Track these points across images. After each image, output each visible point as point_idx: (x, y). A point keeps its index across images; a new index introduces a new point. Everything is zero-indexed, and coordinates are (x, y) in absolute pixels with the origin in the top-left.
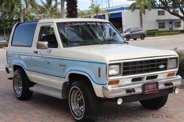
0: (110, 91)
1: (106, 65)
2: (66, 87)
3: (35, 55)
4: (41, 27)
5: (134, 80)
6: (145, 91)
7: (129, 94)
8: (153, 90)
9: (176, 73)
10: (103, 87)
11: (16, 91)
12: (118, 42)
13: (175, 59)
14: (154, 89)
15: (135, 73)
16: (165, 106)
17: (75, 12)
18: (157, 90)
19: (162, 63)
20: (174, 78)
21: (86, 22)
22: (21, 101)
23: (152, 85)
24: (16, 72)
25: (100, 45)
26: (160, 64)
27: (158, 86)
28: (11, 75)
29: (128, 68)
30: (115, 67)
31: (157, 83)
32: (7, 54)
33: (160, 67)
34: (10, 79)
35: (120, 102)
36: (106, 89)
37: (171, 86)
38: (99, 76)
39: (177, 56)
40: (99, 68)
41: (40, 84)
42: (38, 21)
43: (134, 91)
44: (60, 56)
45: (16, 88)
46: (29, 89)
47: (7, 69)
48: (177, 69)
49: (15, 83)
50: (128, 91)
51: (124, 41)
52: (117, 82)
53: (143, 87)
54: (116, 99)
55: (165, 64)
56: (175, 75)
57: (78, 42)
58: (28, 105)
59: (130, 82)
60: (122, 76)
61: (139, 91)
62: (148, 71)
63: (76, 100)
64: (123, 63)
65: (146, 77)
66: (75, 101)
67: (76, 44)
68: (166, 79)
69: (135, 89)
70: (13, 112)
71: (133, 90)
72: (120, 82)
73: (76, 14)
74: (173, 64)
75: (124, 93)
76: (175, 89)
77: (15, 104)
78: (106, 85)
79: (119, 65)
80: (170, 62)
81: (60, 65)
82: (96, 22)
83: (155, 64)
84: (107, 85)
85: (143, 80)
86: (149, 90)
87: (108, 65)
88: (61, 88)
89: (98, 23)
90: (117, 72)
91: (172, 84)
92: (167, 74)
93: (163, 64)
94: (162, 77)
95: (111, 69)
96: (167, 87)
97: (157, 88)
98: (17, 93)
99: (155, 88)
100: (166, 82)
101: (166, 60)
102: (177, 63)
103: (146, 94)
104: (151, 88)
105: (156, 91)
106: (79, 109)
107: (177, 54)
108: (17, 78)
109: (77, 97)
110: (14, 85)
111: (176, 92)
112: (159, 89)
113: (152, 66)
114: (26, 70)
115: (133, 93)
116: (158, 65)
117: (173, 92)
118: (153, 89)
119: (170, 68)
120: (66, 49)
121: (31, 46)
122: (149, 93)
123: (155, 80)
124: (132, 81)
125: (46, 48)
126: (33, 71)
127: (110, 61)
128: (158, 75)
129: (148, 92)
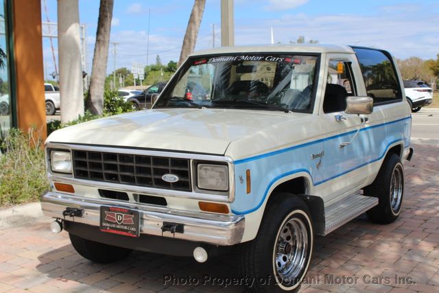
8: (126, 228)
14: (127, 226)
18: (134, 232)
19: (171, 168)
31: (137, 215)
33: (163, 179)
60: (75, 177)
64: (72, 150)
69: (84, 213)
74: (211, 177)
80: (201, 172)
83: (150, 168)
84: (55, 189)
92: (197, 202)
93: (174, 172)
94: (182, 208)
100: (166, 222)
103: (102, 230)
118: (125, 225)
122: (113, 232)
127: (50, 142)
128: (165, 199)
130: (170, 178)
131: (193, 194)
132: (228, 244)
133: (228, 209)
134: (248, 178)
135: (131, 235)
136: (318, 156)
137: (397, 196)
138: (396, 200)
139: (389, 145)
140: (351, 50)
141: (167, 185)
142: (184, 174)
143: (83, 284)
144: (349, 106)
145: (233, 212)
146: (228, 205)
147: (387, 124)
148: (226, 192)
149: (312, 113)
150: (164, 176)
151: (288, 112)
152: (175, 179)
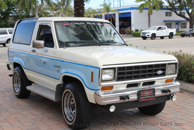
0: (102, 98)
1: (99, 69)
2: (60, 89)
3: (33, 54)
4: (40, 25)
5: (129, 86)
6: (141, 98)
7: (122, 101)
9: (175, 79)
10: (95, 93)
11: (15, 89)
12: (117, 44)
13: (175, 65)
14: (150, 96)
15: (130, 78)
16: (162, 111)
17: (82, 11)
18: (153, 97)
19: (161, 68)
20: (173, 84)
21: (85, 22)
22: (19, 100)
23: (148, 92)
24: (16, 69)
25: (98, 46)
26: (158, 70)
27: (155, 93)
28: (11, 72)
29: (123, 73)
30: (109, 72)
31: (154, 90)
32: (8, 51)
33: (158, 73)
34: (11, 76)
35: (112, 109)
36: (99, 95)
37: (168, 93)
38: (92, 81)
39: (177, 61)
40: (92, 73)
41: (37, 84)
42: (38, 19)
43: (129, 98)
44: (55, 56)
45: (15, 86)
46: (26, 88)
47: (8, 65)
48: (176, 76)
49: (14, 80)
50: (122, 98)
51: (124, 43)
52: (111, 87)
53: (139, 94)
54: (109, 106)
55: (164, 70)
56: (173, 82)
57: (75, 42)
58: (25, 103)
59: (125, 88)
60: (117, 81)
61: (134, 97)
62: (144, 77)
63: (69, 103)
64: (118, 67)
65: (142, 83)
66: (68, 105)
67: (73, 44)
68: (163, 85)
69: (129, 96)
70: (8, 111)
71: (127, 97)
72: (114, 88)
73: (83, 12)
74: (171, 69)
75: (118, 100)
76: (173, 96)
77: (12, 102)
78: (98, 91)
79: (113, 70)
80: (168, 68)
81: (55, 66)
82: (96, 22)
83: (153, 70)
84: (100, 91)
85: (139, 86)
86: (145, 97)
87: (101, 70)
88: (55, 90)
89: (98, 23)
90: (111, 78)
91: (170, 91)
92: (165, 80)
93: (162, 70)
94: (160, 84)
95: (105, 74)
96: (165, 94)
97: (153, 95)
98: (16, 91)
99: (152, 95)
100: (163, 89)
101: (164, 65)
102: (176, 68)
103: (140, 101)
104: (147, 95)
105: (152, 99)
106: (71, 113)
107: (177, 60)
108: (16, 76)
109: (70, 101)
110: (13, 83)
111: (174, 99)
112: (156, 96)
113: (149, 71)
114: (24, 68)
115: (127, 100)
116: (156, 70)
117: (171, 100)
118: (149, 96)
119: (169, 73)
120: (62, 49)
121: (30, 44)
122: (145, 100)
123: (152, 86)
124: (127, 87)
125: (42, 48)
126: (30, 70)
127: (103, 65)
128: (155, 81)
129: (143, 99)
130: (160, 72)
133: (173, 80)
150: (158, 72)
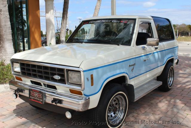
8: (39, 99)
19: (57, 73)
23: (37, 94)
97: (42, 99)
103: (29, 99)
104: (36, 96)
118: (38, 98)
128: (55, 86)
129: (33, 99)
130: (57, 77)
131: (67, 85)
132: (81, 111)
133: (82, 93)
134: (92, 78)
135: (40, 103)
136: (132, 65)
137: (171, 80)
138: (171, 81)
139: (168, 59)
140: (151, 18)
141: (55, 81)
142: (62, 76)
143: (28, 120)
144: (148, 42)
145: (84, 95)
146: (82, 91)
147: (167, 50)
148: (80, 85)
149: (130, 46)
150: (55, 76)
151: (119, 45)
152: (59, 78)
